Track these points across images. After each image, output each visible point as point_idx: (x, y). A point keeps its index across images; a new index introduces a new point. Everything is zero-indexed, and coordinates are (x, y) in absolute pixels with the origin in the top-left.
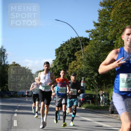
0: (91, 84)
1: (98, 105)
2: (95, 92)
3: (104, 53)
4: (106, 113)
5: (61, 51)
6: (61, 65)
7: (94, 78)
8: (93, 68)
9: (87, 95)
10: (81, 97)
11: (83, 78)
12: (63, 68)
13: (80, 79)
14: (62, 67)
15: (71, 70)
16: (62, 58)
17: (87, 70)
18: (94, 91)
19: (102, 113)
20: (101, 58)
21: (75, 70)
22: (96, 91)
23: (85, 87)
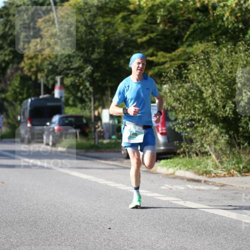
0: (77, 93)
1: (95, 139)
2: (87, 111)
3: (105, 17)
4: (114, 159)
5: (5, 18)
6: (6, 50)
7: (84, 76)
8: (81, 54)
9: (70, 119)
10: (55, 123)
11: (58, 78)
12: (11, 57)
13: (51, 82)
14: (9, 55)
15: (30, 61)
16: (8, 32)
17: (67, 58)
18: (85, 109)
19: (106, 159)
20: (100, 29)
21: (39, 61)
22: (91, 107)
23: (63, 99)
